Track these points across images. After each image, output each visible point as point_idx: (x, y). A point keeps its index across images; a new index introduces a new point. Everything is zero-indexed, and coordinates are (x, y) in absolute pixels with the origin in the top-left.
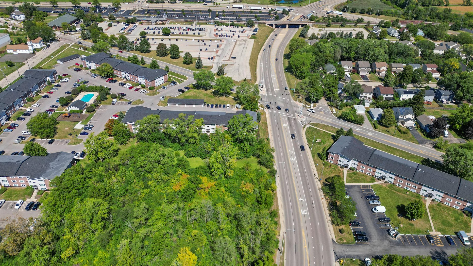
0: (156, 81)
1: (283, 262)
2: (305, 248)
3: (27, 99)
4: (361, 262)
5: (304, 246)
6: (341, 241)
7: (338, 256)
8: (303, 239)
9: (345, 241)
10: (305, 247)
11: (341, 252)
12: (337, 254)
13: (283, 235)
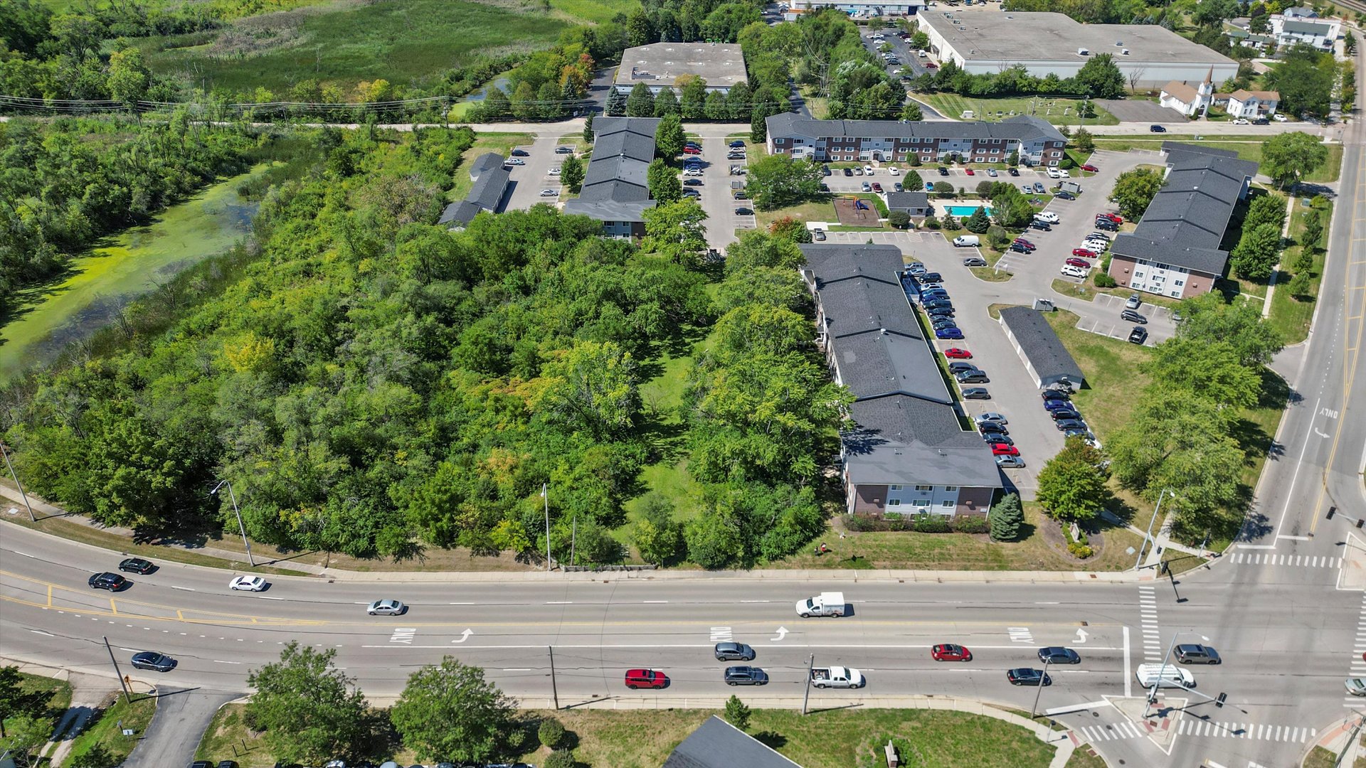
0: (1138, 267)
1: (229, 568)
2: (250, 620)
3: (910, 156)
4: (114, 759)
5: (258, 617)
6: (224, 719)
7: (171, 697)
8: (285, 619)
9: (220, 732)
10: (254, 621)
11: (181, 711)
12: (181, 697)
13: (323, 576)
